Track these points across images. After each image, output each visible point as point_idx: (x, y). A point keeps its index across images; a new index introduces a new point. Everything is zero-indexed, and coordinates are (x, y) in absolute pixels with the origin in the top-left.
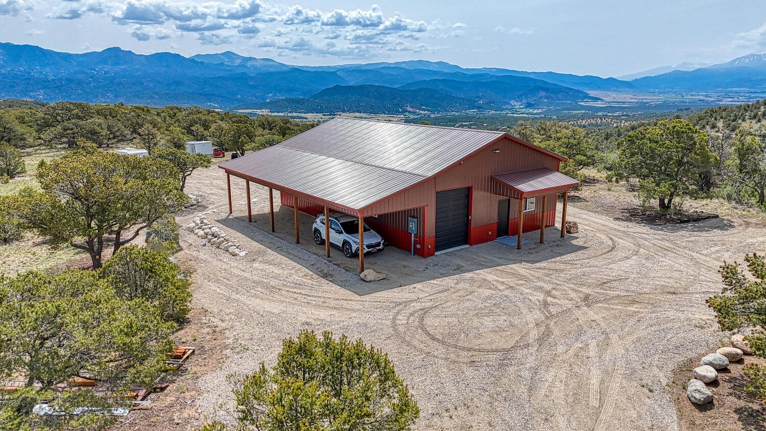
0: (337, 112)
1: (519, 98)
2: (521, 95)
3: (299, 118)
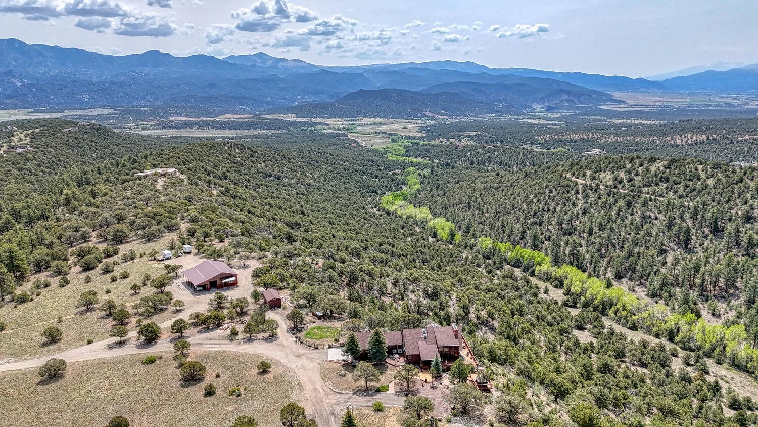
0: (359, 117)
1: (541, 100)
2: (543, 98)
3: (320, 124)
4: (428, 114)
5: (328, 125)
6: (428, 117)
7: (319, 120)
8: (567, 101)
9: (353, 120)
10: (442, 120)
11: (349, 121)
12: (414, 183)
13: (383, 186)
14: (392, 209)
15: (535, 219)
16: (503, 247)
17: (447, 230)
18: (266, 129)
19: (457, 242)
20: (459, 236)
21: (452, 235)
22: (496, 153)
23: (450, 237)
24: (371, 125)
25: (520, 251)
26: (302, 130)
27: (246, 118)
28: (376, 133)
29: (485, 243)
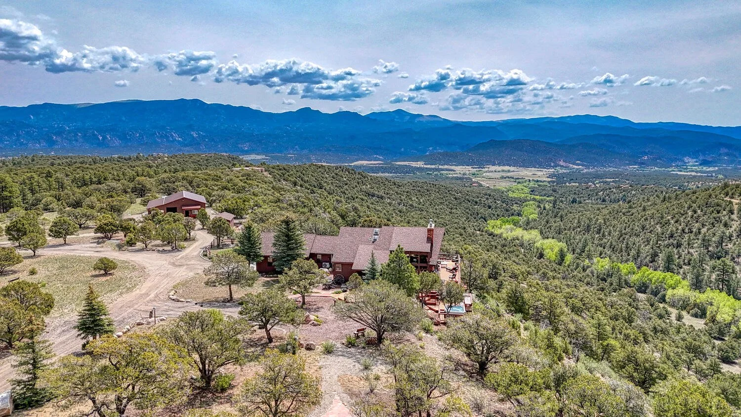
0: (487, 165)
1: (694, 154)
3: (447, 170)
4: (562, 163)
5: (454, 171)
6: (562, 166)
7: (446, 167)
8: (727, 154)
9: (481, 168)
10: (577, 169)
11: (476, 168)
12: (531, 212)
13: (494, 215)
14: (497, 231)
15: (671, 240)
16: (624, 268)
17: (556, 250)
18: (394, 173)
19: (568, 263)
20: (569, 257)
21: (562, 256)
22: (633, 192)
23: (559, 257)
24: (499, 172)
25: (647, 273)
26: (428, 173)
27: (377, 164)
28: (502, 177)
29: (602, 264)
